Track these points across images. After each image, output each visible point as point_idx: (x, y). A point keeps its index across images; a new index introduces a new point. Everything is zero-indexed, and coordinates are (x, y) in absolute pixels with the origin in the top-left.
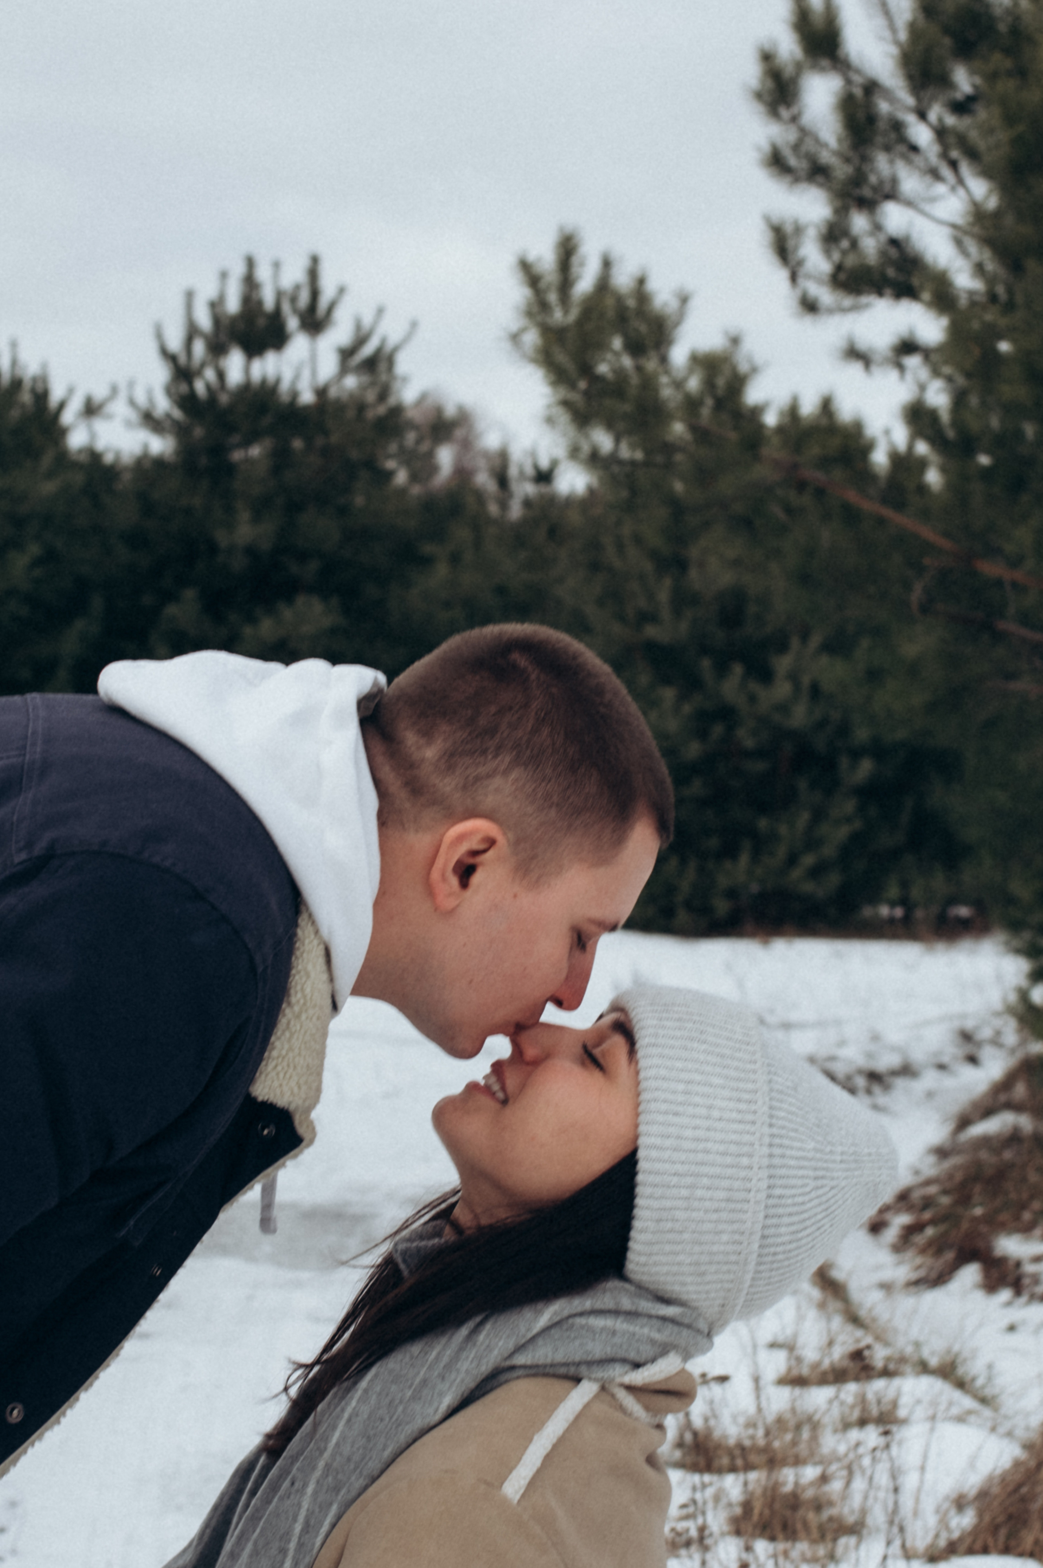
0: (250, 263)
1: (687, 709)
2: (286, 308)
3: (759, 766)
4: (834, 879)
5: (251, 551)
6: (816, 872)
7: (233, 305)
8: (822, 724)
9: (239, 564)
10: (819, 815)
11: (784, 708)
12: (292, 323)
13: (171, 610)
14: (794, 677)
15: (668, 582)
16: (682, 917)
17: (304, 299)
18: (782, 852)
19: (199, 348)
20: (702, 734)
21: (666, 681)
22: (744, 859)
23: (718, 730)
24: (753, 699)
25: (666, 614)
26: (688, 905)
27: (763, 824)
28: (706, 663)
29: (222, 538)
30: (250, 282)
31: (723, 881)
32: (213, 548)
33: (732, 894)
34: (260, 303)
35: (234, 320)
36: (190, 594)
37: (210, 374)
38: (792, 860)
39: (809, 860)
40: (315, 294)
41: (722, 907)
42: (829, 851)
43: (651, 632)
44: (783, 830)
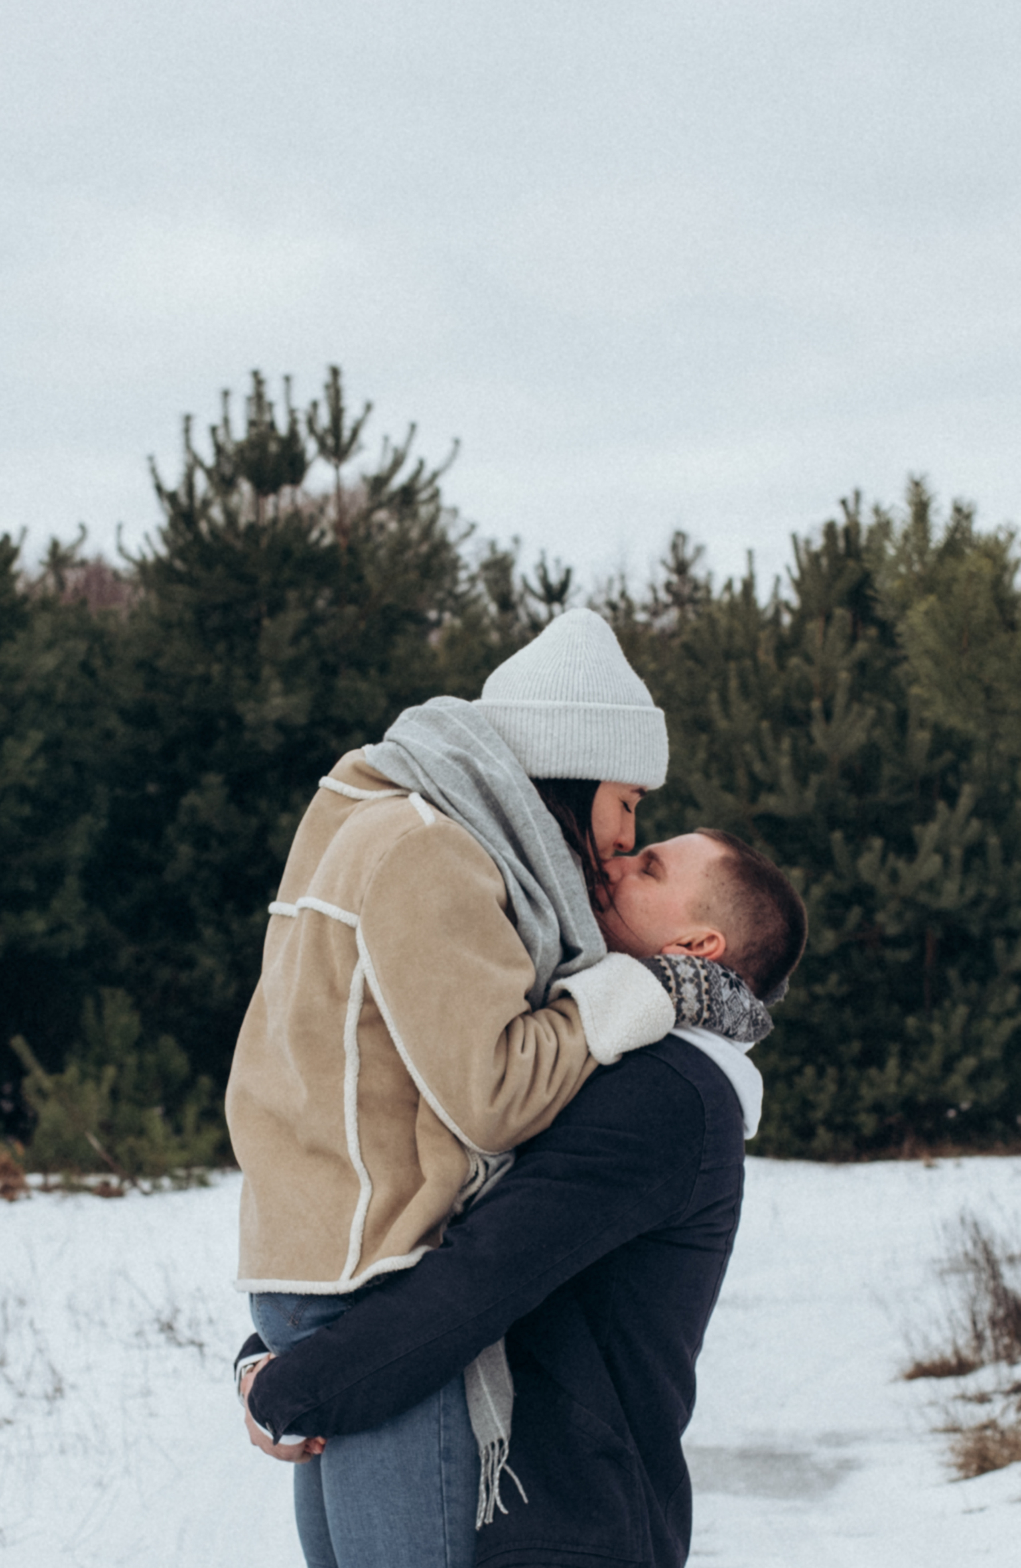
0: (258, 381)
1: (817, 891)
2: (302, 429)
3: (904, 955)
4: (998, 1086)
5: (281, 726)
6: (974, 1078)
7: (239, 432)
8: (976, 902)
9: (270, 742)
10: (977, 1010)
11: (931, 886)
12: (311, 447)
13: (190, 799)
14: (941, 849)
15: (786, 744)
16: (823, 1136)
17: (324, 419)
18: (936, 1057)
19: (201, 482)
20: (835, 922)
21: (790, 860)
22: (892, 1065)
23: (855, 914)
24: (894, 876)
25: (786, 780)
26: (828, 1123)
27: (911, 1022)
28: (837, 836)
29: (249, 712)
30: (259, 400)
31: (867, 1094)
32: (236, 722)
33: (878, 1108)
34: (272, 426)
35: (241, 449)
36: (213, 779)
37: (216, 513)
38: (948, 1065)
39: (969, 1063)
40: (337, 414)
41: (868, 1123)
42: (990, 1053)
43: (770, 802)
44: (936, 1029)
